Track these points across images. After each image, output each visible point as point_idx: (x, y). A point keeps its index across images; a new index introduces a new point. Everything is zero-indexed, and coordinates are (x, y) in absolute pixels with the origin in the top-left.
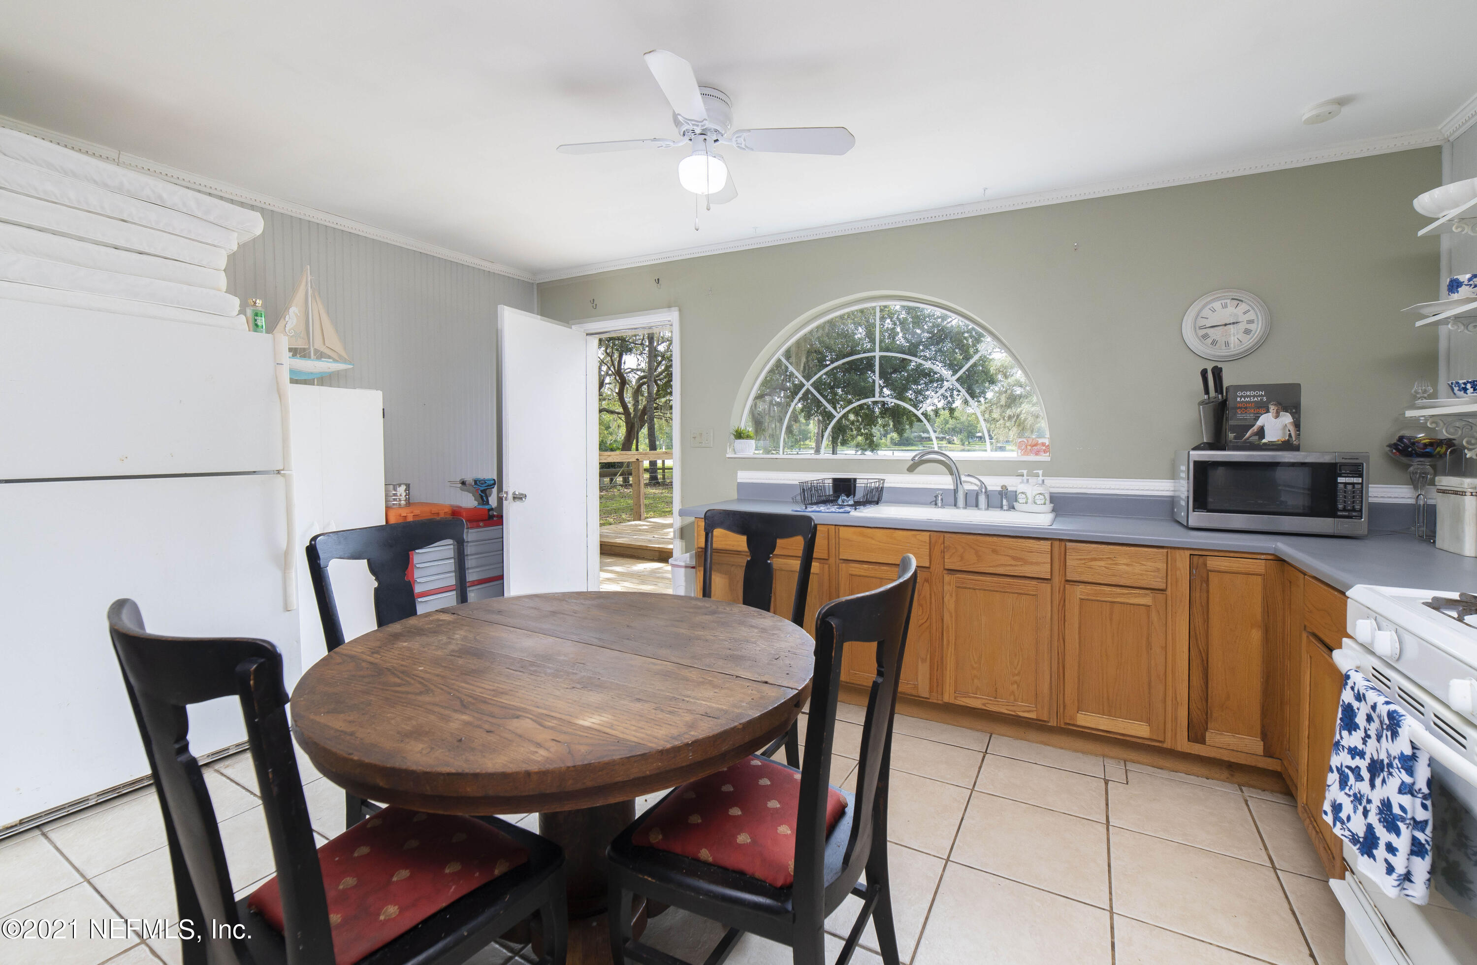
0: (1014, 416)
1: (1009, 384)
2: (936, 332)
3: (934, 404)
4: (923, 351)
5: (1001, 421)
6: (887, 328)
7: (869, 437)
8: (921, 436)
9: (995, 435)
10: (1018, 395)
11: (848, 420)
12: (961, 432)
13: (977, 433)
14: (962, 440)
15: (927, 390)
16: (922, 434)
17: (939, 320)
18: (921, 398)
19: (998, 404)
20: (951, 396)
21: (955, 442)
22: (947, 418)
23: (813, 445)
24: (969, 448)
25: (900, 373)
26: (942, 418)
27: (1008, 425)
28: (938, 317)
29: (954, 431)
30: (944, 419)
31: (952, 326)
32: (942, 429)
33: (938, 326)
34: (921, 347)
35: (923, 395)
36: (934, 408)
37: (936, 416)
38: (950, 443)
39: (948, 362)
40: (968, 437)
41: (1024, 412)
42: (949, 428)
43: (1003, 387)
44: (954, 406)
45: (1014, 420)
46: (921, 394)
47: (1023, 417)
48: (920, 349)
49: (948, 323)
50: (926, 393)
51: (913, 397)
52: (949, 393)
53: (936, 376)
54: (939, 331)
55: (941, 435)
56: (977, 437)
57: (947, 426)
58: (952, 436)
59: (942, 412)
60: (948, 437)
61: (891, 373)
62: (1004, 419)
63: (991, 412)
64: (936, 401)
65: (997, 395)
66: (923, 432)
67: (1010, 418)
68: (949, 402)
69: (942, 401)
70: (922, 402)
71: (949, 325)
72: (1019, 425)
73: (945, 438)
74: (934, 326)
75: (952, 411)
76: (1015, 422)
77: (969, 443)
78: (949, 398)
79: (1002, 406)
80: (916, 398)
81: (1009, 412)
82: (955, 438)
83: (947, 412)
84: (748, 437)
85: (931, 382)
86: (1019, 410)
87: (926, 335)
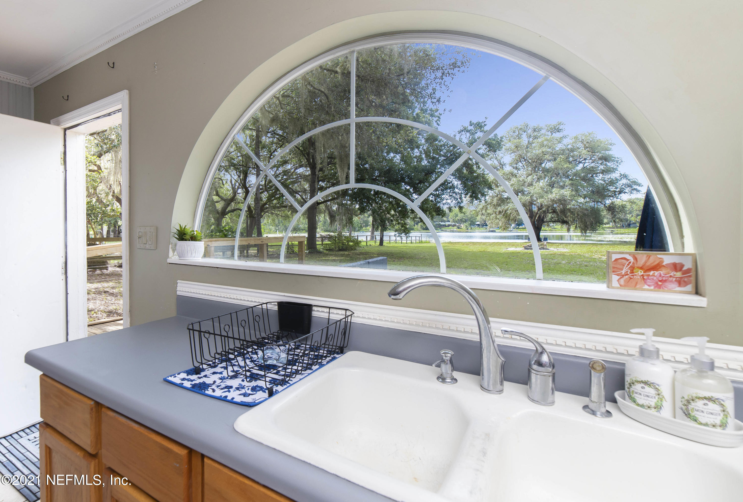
0: (503, 211)
1: (499, 191)
2: (449, 156)
3: (448, 204)
4: (440, 168)
5: (494, 215)
6: (416, 155)
7: (404, 225)
8: (440, 224)
9: (489, 224)
10: (505, 198)
11: (390, 214)
12: (466, 221)
13: (476, 222)
14: (467, 226)
15: (443, 194)
16: (441, 223)
17: (452, 148)
18: (439, 200)
19: (492, 204)
20: (460, 198)
21: (462, 227)
22: (457, 213)
23: (370, 230)
24: (471, 231)
25: (424, 183)
26: (454, 213)
27: (498, 217)
28: (451, 146)
29: (462, 221)
30: (455, 214)
31: (460, 152)
32: (453, 220)
33: (451, 151)
34: (439, 166)
35: (440, 198)
36: (448, 206)
37: (450, 211)
38: (458, 228)
39: (458, 175)
40: (471, 225)
41: (509, 209)
42: (458, 219)
43: (495, 193)
44: (462, 205)
45: (502, 214)
46: (439, 197)
47: (509, 212)
48: (437, 167)
49: (458, 149)
50: (443, 196)
51: (433, 199)
52: (459, 196)
53: (449, 185)
54: (451, 155)
55: (453, 224)
56: (477, 225)
57: (457, 218)
58: (460, 224)
59: (453, 209)
60: (457, 225)
61: (418, 184)
62: (496, 214)
63: (487, 209)
64: (449, 201)
65: (491, 198)
66: (442, 222)
67: (500, 212)
68: (458, 202)
69: (454, 201)
70: (440, 202)
71: (459, 151)
72: (506, 217)
73: (456, 225)
74: (447, 151)
75: (461, 208)
76: (503, 215)
77: (471, 228)
78: (459, 200)
79: (494, 205)
80: (435, 200)
81: (499, 209)
82: (462, 225)
83: (457, 209)
84: (193, 238)
85: (446, 189)
86: (507, 207)
87: (443, 158)
